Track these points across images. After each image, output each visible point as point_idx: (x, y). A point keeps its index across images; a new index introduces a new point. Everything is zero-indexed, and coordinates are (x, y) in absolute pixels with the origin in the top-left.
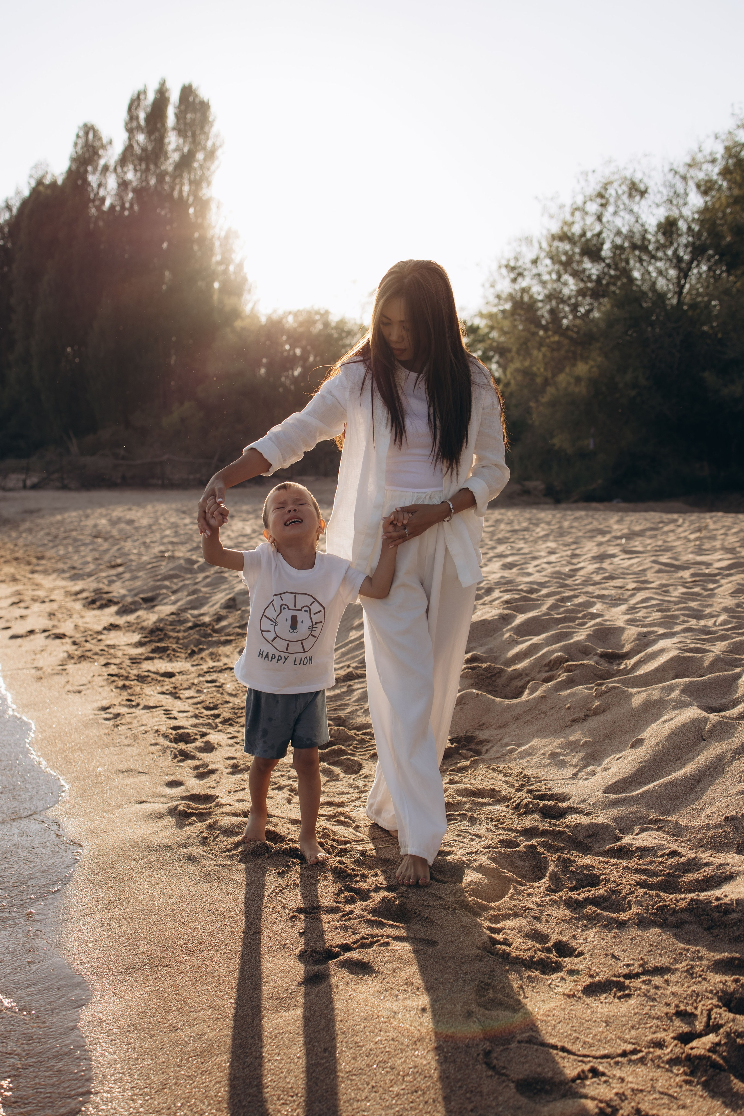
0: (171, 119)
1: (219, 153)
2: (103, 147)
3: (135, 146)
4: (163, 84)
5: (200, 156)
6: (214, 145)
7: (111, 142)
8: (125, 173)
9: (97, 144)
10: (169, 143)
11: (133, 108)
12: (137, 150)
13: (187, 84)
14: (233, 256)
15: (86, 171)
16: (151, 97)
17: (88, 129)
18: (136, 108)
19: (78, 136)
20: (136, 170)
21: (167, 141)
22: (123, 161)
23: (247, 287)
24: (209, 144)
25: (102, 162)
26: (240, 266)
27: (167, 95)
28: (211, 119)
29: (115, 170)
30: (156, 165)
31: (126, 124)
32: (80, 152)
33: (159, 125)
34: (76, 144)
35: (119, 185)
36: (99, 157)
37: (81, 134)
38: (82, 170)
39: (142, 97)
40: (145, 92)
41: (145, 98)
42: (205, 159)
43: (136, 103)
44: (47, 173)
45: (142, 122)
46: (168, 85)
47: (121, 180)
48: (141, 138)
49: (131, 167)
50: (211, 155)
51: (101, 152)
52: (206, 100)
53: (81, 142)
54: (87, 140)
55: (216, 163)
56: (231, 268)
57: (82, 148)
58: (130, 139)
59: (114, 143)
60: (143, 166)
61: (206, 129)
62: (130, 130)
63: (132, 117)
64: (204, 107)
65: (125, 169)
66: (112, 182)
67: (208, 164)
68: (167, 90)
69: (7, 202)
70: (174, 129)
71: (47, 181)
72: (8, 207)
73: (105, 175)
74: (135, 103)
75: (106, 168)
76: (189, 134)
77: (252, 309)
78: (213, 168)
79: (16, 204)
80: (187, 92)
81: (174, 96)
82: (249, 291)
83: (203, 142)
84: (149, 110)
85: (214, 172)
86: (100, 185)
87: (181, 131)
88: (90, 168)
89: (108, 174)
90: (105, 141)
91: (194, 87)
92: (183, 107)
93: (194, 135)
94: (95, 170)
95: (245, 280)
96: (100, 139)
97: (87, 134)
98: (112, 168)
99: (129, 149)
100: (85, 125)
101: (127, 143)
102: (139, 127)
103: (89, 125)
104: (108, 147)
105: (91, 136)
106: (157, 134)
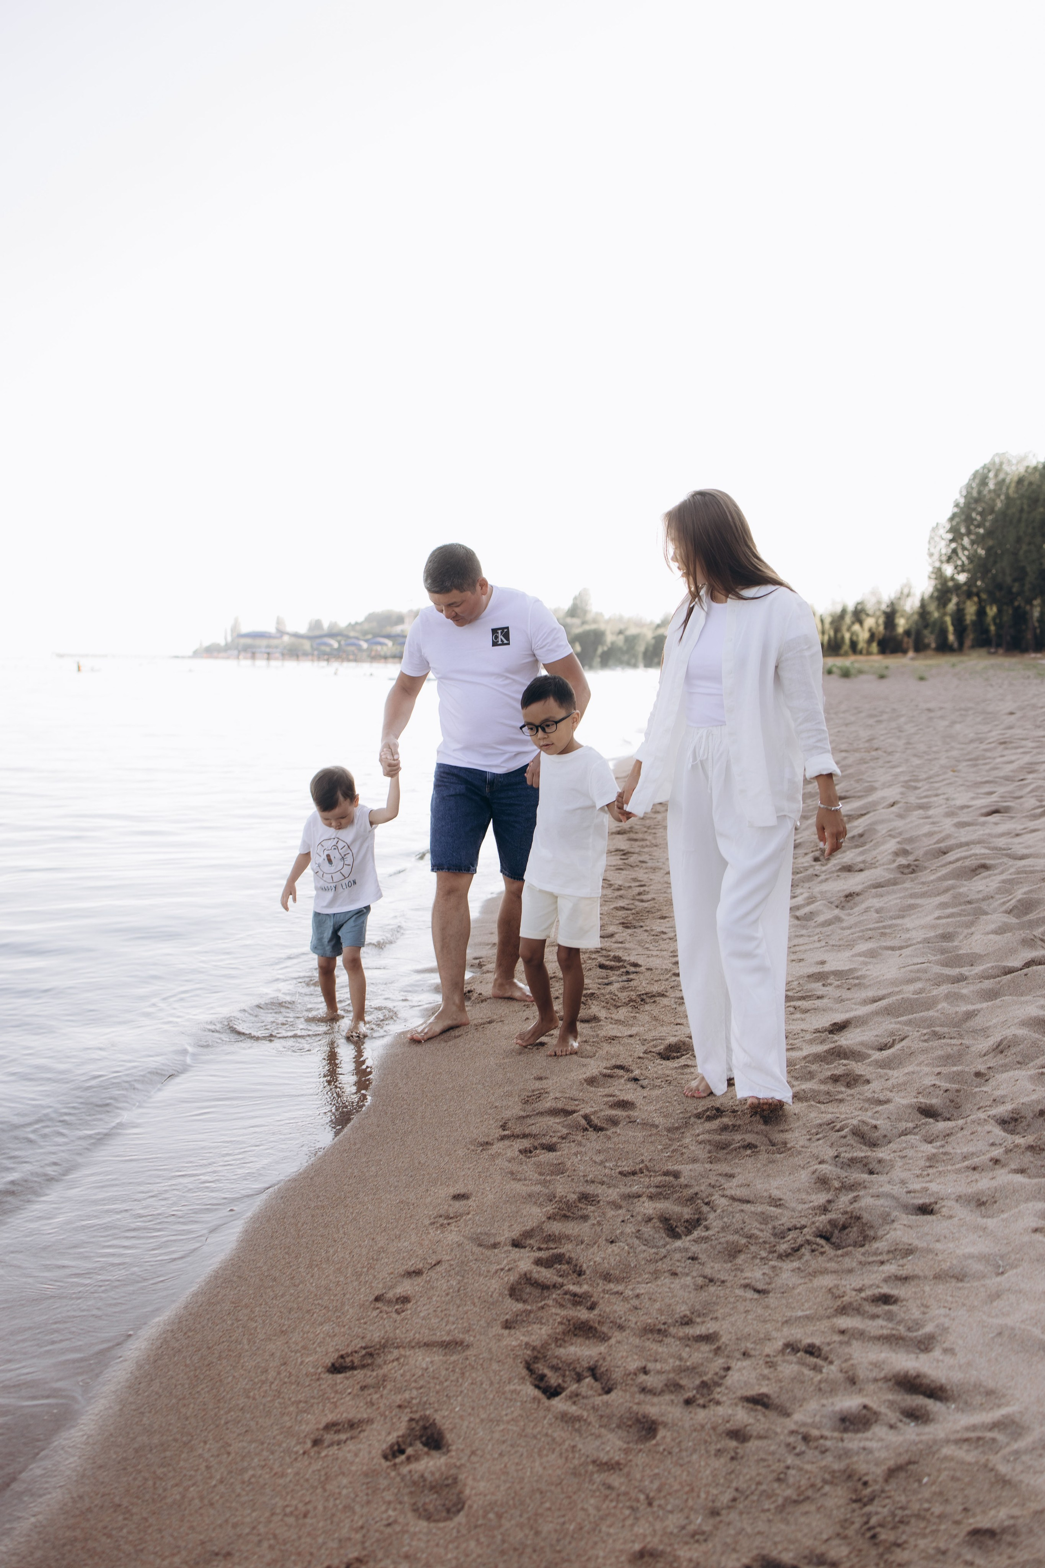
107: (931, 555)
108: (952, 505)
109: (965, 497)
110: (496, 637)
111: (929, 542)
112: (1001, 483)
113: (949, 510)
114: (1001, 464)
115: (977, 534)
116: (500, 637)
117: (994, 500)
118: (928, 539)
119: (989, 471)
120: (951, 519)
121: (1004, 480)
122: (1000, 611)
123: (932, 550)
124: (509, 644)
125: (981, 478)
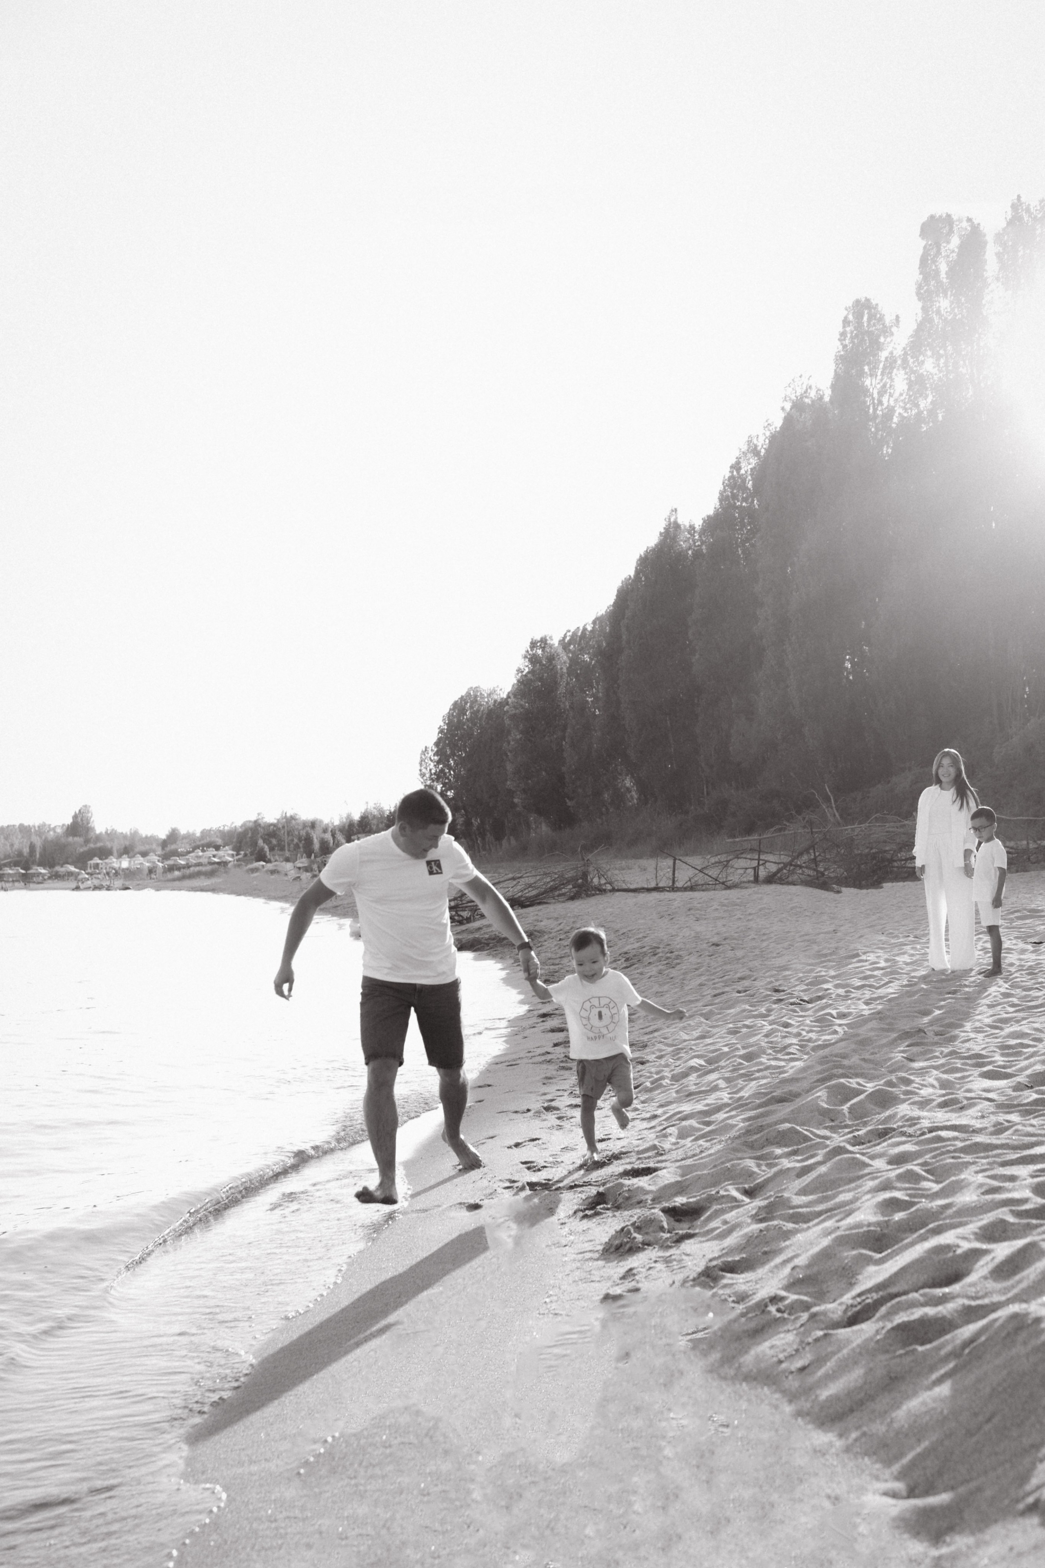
2: (887, 330)
3: (934, 319)
7: (897, 321)
8: (920, 364)
9: (876, 328)
11: (929, 260)
12: (938, 323)
15: (862, 374)
17: (862, 308)
18: (934, 259)
19: (846, 322)
20: (938, 357)
22: (916, 345)
25: (885, 355)
29: (905, 361)
31: (919, 287)
32: (850, 347)
34: (843, 334)
35: (910, 385)
36: (881, 347)
37: (851, 317)
38: (855, 372)
41: (948, 239)
45: (945, 278)
47: (914, 378)
48: (944, 304)
49: (930, 352)
51: (883, 339)
53: (850, 330)
54: (859, 324)
57: (853, 339)
58: (925, 309)
59: (902, 321)
60: (949, 350)
62: (926, 296)
63: (928, 273)
65: (920, 357)
66: (900, 382)
69: (749, 442)
70: (996, 279)
72: (755, 452)
73: (890, 373)
74: (929, 250)
75: (891, 363)
79: (762, 443)
84: (954, 257)
86: (881, 393)
87: (1008, 278)
88: (867, 368)
89: (894, 372)
90: (888, 319)
94: (873, 369)
96: (881, 319)
97: (859, 316)
98: (900, 360)
99: (924, 324)
100: (857, 303)
101: (921, 317)
102: (939, 288)
103: (864, 301)
104: (894, 329)
105: (866, 315)
106: (968, 291)
107: (423, 775)
108: (437, 731)
109: (448, 724)
110: (431, 868)
111: (421, 765)
112: (475, 713)
113: (434, 736)
114: (476, 696)
115: (460, 756)
116: (435, 868)
117: (471, 728)
118: (419, 760)
119: (466, 703)
120: (437, 744)
121: (478, 711)
122: (482, 822)
123: (424, 770)
124: (441, 873)
125: (459, 707)
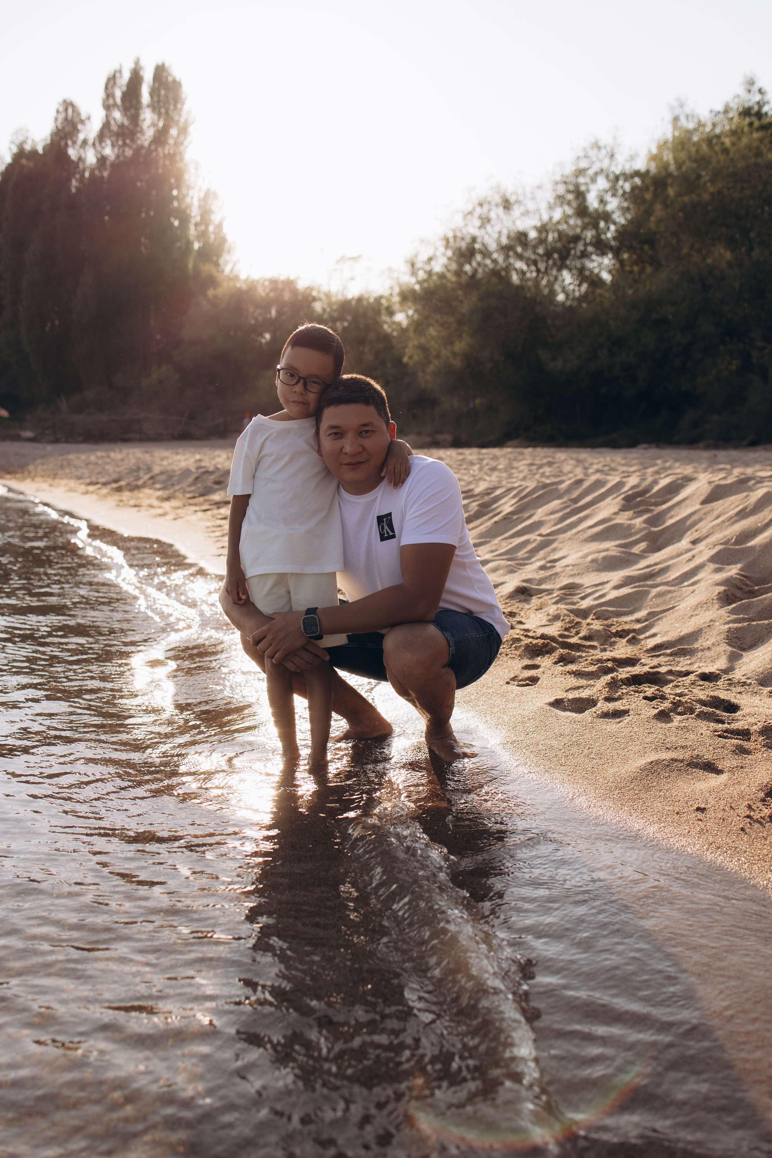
0: (145, 97)
1: (191, 129)
2: (82, 122)
3: (112, 122)
4: (137, 62)
5: (174, 132)
6: (186, 120)
7: (89, 118)
8: (103, 148)
9: (76, 119)
10: (144, 120)
11: (110, 86)
12: (114, 128)
13: (160, 64)
14: (213, 217)
15: (66, 145)
16: (126, 76)
17: (68, 105)
18: (113, 87)
19: (58, 112)
20: (113, 146)
21: (142, 117)
22: (101, 137)
23: (226, 247)
24: (182, 120)
25: (81, 137)
26: (219, 227)
27: (141, 73)
28: (183, 96)
29: (94, 144)
30: (133, 140)
31: (104, 101)
32: (60, 127)
33: (134, 102)
34: (56, 119)
35: (98, 160)
36: (78, 131)
37: (61, 109)
38: (62, 143)
39: (118, 75)
40: (120, 71)
41: (121, 77)
42: (179, 135)
43: (111, 83)
44: (27, 138)
45: (118, 101)
46: (142, 63)
47: (99, 156)
48: (117, 115)
49: (109, 142)
50: (184, 131)
51: (80, 127)
52: (177, 79)
53: (61, 117)
54: (66, 115)
55: (189, 138)
56: (211, 228)
57: (62, 123)
58: (107, 116)
59: (92, 118)
60: (120, 143)
61: (179, 106)
62: (107, 107)
63: (109, 95)
64: (176, 85)
65: (103, 144)
66: (91, 156)
67: (182, 138)
68: (141, 68)
70: (148, 106)
71: (28, 147)
73: (84, 148)
74: (112, 81)
75: (85, 142)
76: (163, 111)
77: (232, 270)
78: (186, 143)
80: (160, 71)
81: (148, 76)
82: (229, 252)
83: (176, 118)
84: (124, 88)
85: (187, 147)
86: (79, 158)
87: (154, 107)
88: (70, 143)
89: (87, 148)
90: (83, 117)
91: (167, 65)
92: (157, 85)
93: (167, 113)
94: (74, 143)
95: (223, 240)
96: (79, 114)
97: (66, 110)
98: (91, 142)
99: (106, 125)
100: (65, 101)
101: (105, 120)
102: (115, 105)
103: (68, 101)
104: (87, 122)
105: (70, 110)
106: (133, 111)
